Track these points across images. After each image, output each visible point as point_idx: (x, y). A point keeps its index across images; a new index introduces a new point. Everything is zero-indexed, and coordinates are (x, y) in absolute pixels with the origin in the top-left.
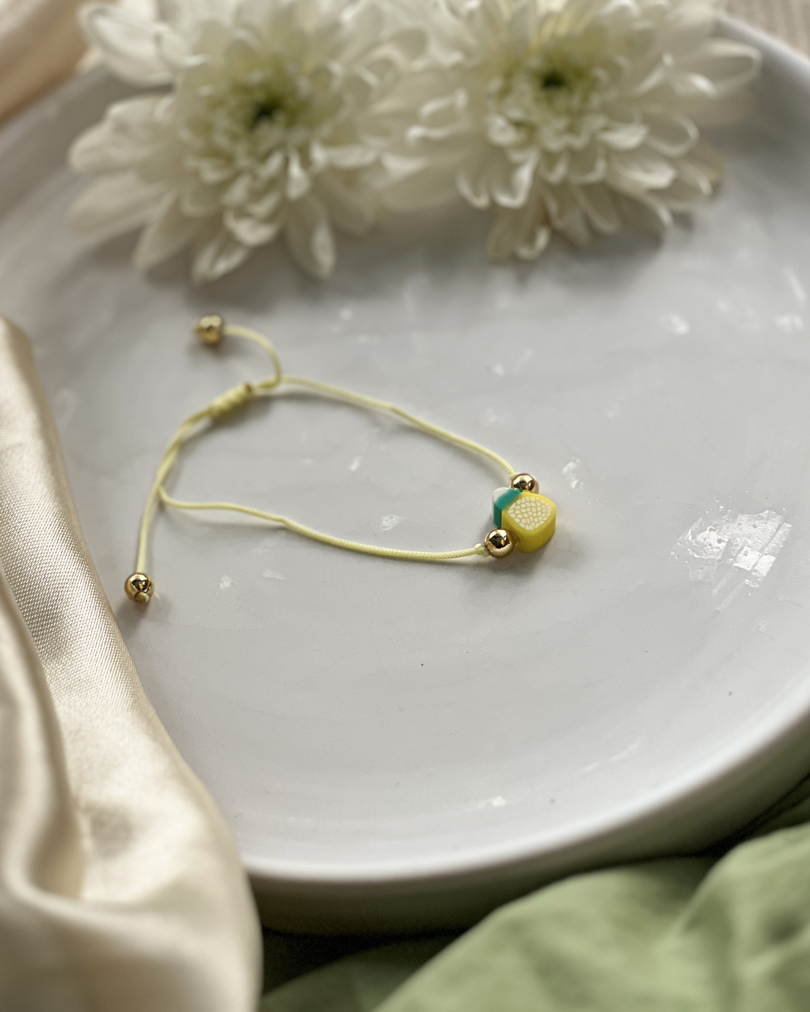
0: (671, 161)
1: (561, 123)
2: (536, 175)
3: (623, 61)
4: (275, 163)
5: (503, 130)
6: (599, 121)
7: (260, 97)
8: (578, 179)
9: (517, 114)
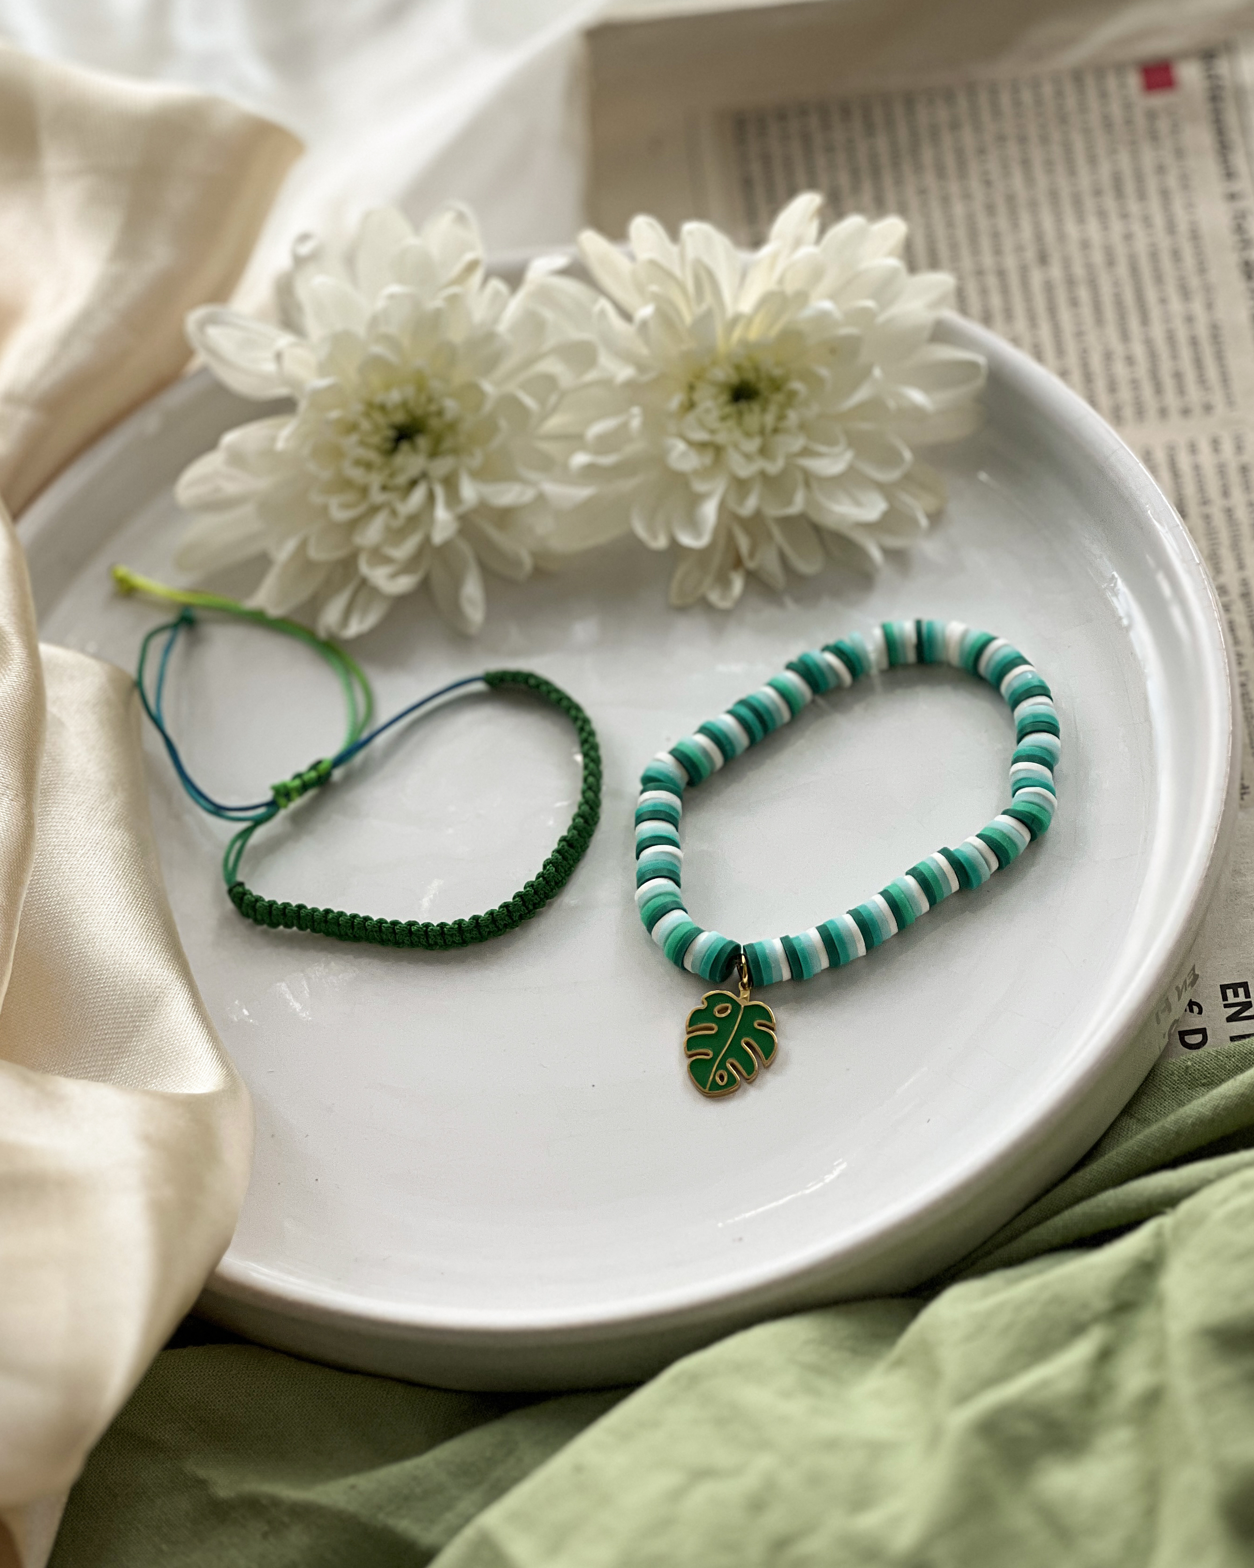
0: (883, 488)
1: (752, 445)
2: (722, 507)
3: (824, 372)
4: (418, 496)
5: (683, 455)
6: (797, 443)
7: (399, 417)
8: (773, 511)
9: (701, 436)
